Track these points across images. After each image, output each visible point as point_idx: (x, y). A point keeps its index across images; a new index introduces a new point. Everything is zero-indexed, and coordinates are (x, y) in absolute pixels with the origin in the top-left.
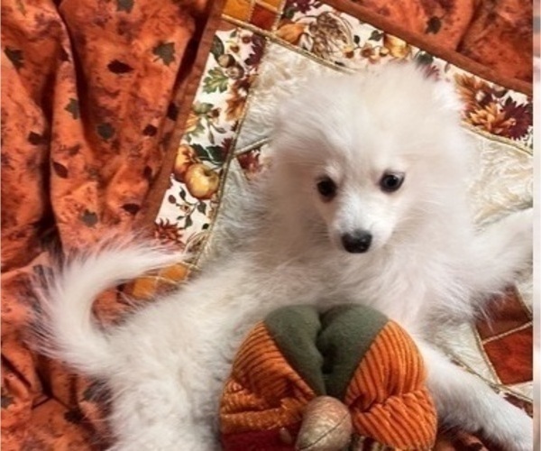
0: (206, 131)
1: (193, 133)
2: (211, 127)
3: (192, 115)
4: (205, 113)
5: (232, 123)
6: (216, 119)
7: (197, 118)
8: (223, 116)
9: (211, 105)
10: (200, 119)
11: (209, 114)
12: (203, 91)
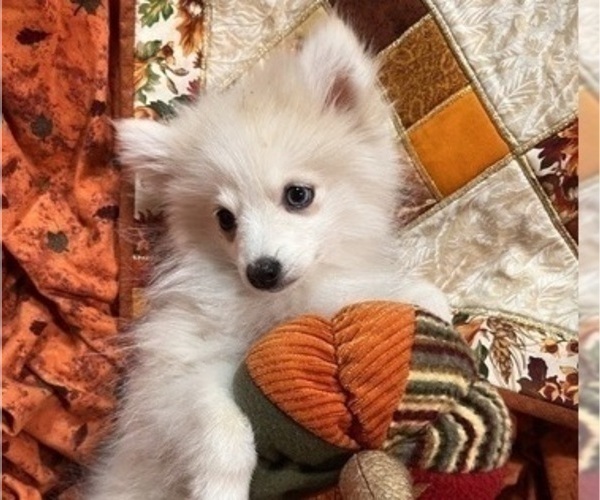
0: (163, 79)
1: (146, 88)
2: (167, 71)
3: (137, 65)
4: (154, 55)
5: (193, 57)
6: (170, 58)
7: (145, 67)
8: (178, 51)
9: (157, 43)
10: (149, 66)
11: (159, 54)
12: (143, 26)
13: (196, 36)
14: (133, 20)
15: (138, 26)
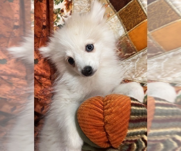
2: (62, 17)
3: (54, 15)
5: (69, 12)
6: (63, 13)
8: (65, 11)
9: (59, 9)
10: (57, 15)
11: (60, 12)
12: (55, 5)
13: (70, 7)
14: (53, 3)
15: (54, 5)
